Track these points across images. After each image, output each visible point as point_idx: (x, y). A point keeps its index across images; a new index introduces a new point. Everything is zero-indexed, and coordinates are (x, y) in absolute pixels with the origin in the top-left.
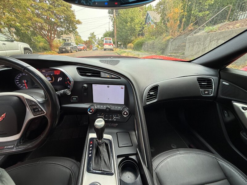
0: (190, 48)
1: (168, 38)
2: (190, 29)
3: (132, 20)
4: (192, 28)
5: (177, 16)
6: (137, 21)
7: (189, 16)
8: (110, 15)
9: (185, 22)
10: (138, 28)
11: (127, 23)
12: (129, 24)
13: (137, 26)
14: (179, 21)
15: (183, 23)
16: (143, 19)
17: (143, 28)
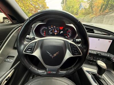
0: (106, 22)
1: (92, 16)
2: (106, 12)
3: (73, 7)
4: (108, 11)
5: (100, 5)
6: (75, 7)
7: (107, 5)
8: (62, 5)
9: (104, 8)
10: (75, 11)
11: (70, 8)
12: (71, 9)
13: (75, 10)
14: (100, 7)
15: (102, 9)
16: (78, 6)
17: (78, 11)
